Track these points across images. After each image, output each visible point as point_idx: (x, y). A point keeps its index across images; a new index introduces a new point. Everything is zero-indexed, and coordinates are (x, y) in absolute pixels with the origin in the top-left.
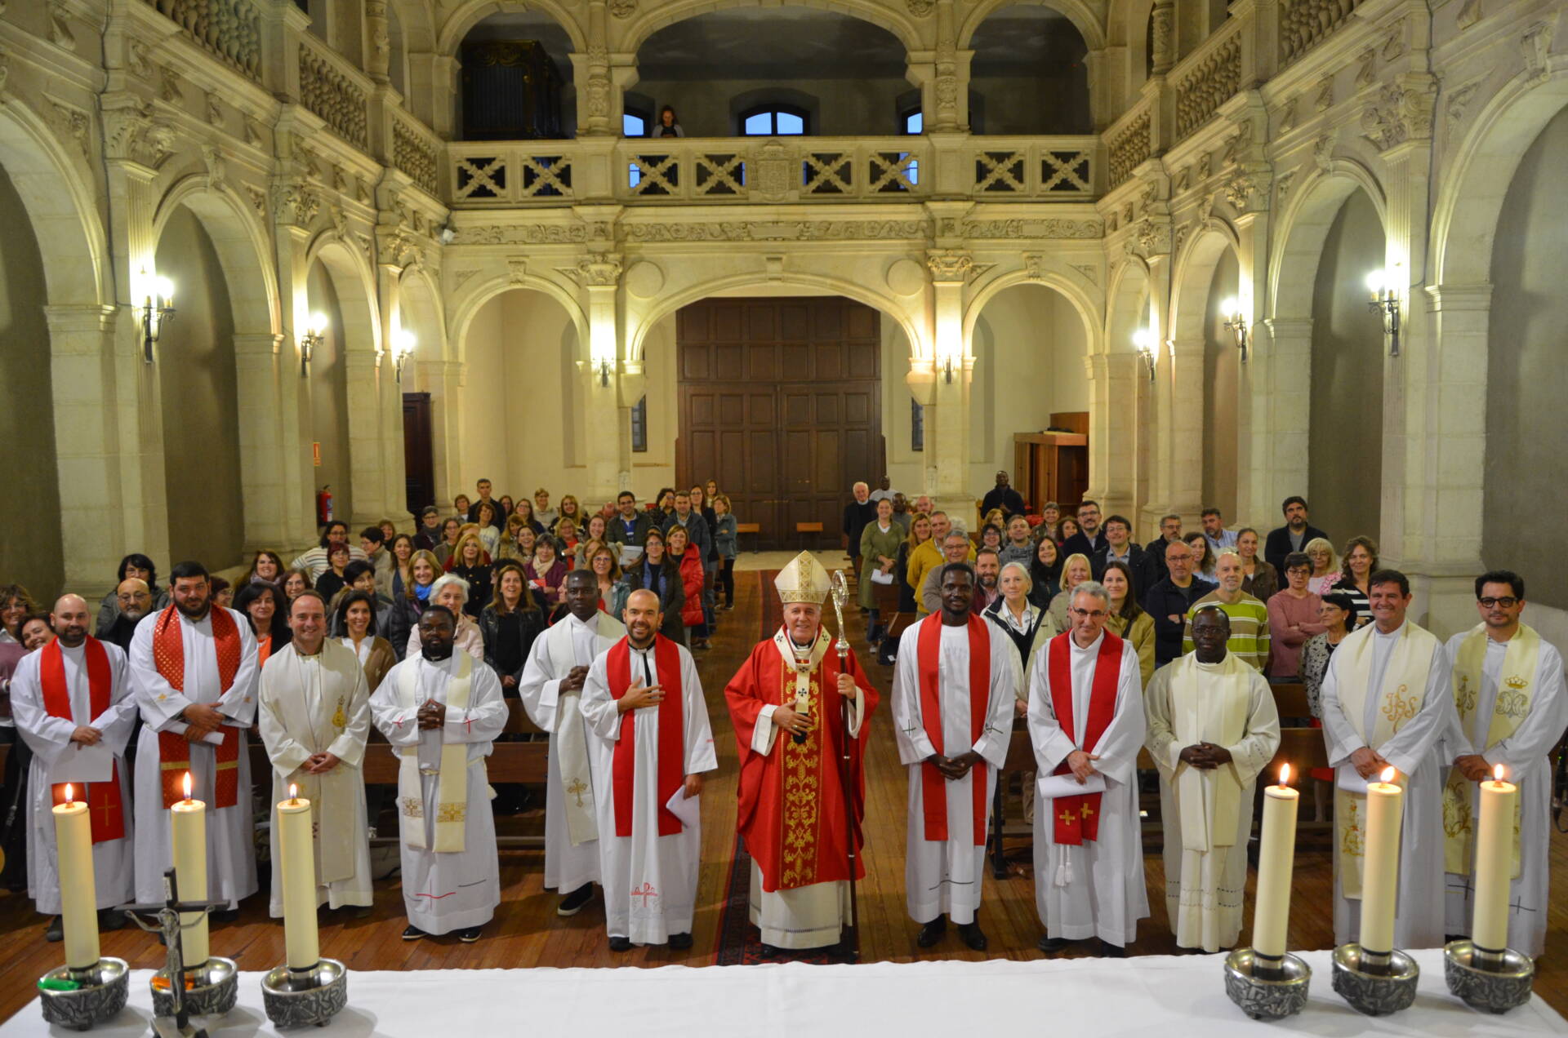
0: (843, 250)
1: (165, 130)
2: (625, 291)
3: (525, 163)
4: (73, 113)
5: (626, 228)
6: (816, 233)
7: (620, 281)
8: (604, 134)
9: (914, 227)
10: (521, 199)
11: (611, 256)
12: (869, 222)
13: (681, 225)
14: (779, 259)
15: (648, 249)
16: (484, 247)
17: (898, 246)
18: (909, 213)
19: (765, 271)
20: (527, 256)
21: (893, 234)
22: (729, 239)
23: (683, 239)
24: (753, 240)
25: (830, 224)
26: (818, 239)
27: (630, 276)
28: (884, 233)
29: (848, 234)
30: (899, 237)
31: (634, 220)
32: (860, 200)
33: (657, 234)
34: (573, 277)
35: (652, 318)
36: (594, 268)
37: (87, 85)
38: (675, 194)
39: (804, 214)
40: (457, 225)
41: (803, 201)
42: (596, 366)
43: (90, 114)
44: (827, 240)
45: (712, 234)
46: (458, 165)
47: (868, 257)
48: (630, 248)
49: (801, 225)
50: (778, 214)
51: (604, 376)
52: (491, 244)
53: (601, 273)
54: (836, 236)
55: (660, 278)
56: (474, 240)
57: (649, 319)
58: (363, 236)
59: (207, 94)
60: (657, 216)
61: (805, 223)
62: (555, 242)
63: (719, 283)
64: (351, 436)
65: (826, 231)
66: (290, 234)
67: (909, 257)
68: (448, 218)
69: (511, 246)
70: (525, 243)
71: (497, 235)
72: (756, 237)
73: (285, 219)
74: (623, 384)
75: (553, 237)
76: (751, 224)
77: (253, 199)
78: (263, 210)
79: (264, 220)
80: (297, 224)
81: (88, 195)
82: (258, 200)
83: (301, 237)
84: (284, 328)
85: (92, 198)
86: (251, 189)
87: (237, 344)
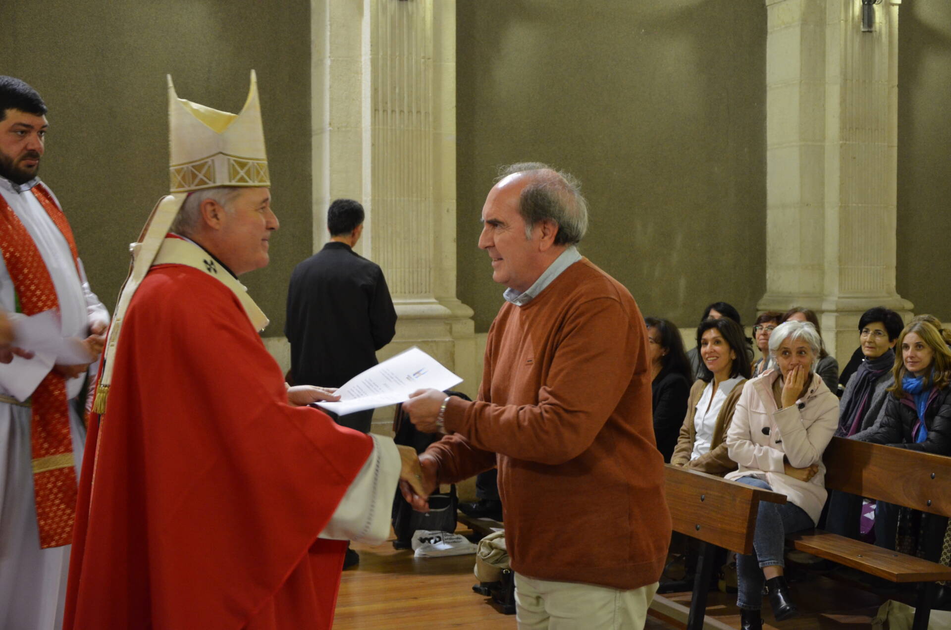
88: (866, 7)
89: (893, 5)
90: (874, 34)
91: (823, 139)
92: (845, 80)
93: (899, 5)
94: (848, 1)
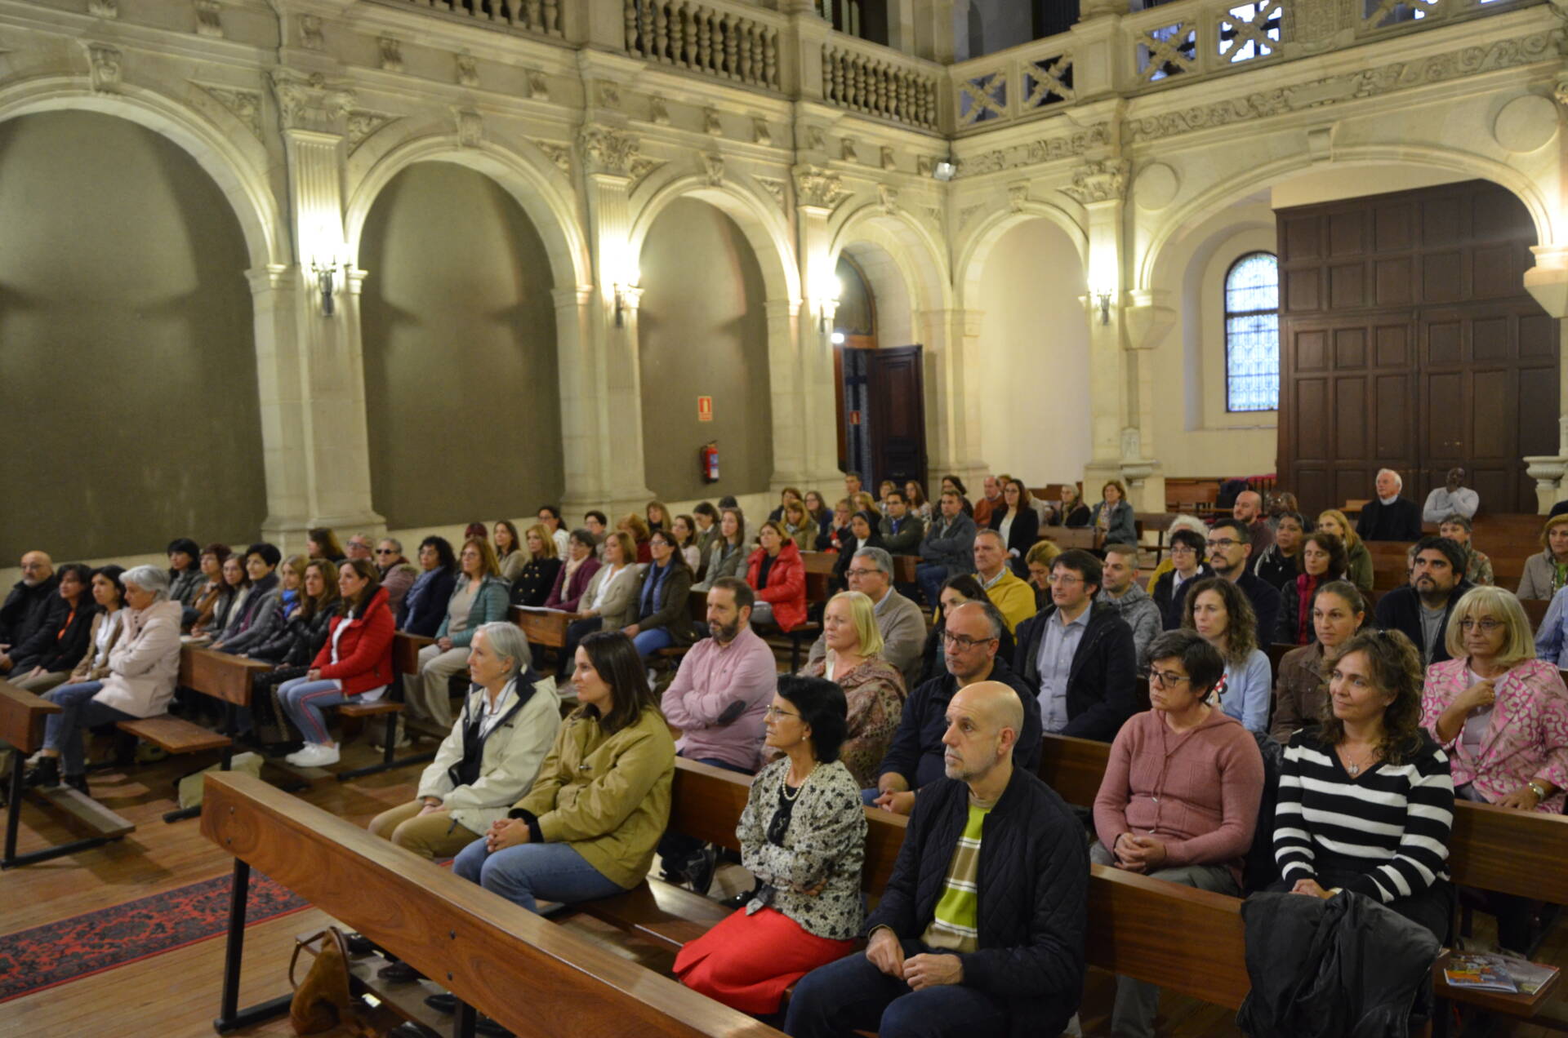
0: (1421, 99)
1: (342, 95)
2: (1133, 204)
3: (1026, 72)
4: (238, 94)
5: (1134, 126)
6: (1383, 84)
7: (1126, 194)
8: (1105, 13)
9: (1543, 43)
10: (1021, 114)
11: (1109, 163)
12: (1466, 51)
13: (1199, 108)
14: (1327, 130)
15: (1160, 147)
16: (985, 177)
17: (1514, 77)
18: (1529, 22)
19: (1308, 151)
20: (1028, 180)
21: (1504, 61)
22: (1260, 116)
23: (1202, 127)
24: (1292, 110)
25: (1403, 65)
26: (1386, 91)
27: (1138, 186)
28: (1489, 61)
29: (1431, 75)
30: (1515, 62)
31: (1142, 114)
32: (1449, 19)
33: (1169, 125)
34: (1076, 196)
35: (1165, 232)
36: (1091, 181)
37: (253, 66)
38: (1191, 70)
39: (1361, 59)
40: (961, 156)
41: (1361, 41)
42: (1096, 302)
43: (261, 92)
44: (1401, 89)
45: (1238, 114)
46: (962, 89)
47: (1460, 104)
48: (1138, 150)
49: (1360, 77)
50: (1324, 67)
51: (1105, 311)
52: (994, 171)
53: (1099, 187)
54: (1412, 81)
55: (1173, 182)
56: (977, 170)
57: (1161, 235)
58: (770, 179)
59: (456, 56)
60: (1168, 103)
61: (1364, 72)
62: (1058, 157)
63: (1247, 176)
64: (772, 391)
65: (1398, 78)
66: (597, 183)
67: (1533, 91)
68: (950, 151)
69: (1013, 171)
70: (1026, 164)
71: (998, 159)
72: (1296, 105)
73: (592, 169)
74: (1128, 321)
75: (1054, 152)
76: (1289, 89)
77: (545, 153)
78: (565, 162)
79: (565, 171)
80: (606, 171)
81: (252, 167)
82: (556, 153)
83: (614, 185)
84: (594, 280)
85: (262, 168)
86: (542, 144)
87: (556, 298)
88: (326, 297)
89: (354, 294)
90: (335, 318)
91: (300, 398)
92: (312, 353)
93: (359, 295)
94: (310, 293)
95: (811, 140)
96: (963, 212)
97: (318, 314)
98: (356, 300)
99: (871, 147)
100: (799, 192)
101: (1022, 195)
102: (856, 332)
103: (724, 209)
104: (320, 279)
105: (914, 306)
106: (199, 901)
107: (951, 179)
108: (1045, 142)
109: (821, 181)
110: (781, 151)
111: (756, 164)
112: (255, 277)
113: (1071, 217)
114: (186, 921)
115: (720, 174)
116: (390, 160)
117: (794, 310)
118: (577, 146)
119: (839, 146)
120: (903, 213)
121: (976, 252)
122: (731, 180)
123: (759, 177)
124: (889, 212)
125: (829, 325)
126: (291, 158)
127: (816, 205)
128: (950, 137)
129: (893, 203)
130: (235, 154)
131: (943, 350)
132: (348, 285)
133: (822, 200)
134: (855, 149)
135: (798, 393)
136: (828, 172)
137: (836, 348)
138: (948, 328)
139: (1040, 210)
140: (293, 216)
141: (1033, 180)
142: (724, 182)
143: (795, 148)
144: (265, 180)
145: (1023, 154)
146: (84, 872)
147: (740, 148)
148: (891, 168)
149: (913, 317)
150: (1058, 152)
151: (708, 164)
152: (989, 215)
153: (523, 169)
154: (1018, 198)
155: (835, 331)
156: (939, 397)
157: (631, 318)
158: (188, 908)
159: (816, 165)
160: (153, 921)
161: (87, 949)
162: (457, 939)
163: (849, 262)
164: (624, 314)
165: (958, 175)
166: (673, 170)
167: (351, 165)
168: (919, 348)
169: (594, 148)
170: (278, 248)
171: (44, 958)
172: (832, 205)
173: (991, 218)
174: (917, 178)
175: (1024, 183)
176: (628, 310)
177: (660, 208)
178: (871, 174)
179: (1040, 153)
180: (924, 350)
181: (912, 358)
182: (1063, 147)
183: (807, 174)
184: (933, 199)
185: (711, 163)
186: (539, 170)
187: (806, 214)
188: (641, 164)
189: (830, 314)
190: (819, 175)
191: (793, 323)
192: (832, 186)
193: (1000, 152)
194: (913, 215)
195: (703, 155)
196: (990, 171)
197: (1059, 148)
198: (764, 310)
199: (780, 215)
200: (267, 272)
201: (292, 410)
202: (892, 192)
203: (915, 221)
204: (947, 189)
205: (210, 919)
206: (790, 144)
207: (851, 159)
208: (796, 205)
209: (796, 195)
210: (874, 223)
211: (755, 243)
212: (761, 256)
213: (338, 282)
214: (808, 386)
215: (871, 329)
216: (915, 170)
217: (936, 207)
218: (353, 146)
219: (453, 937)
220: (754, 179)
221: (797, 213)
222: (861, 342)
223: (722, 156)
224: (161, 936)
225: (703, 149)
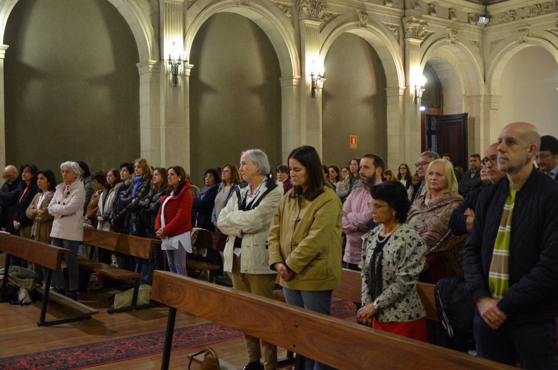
16: (505, 24)
20: (530, 25)
34: (557, 33)
40: (491, 13)
52: (510, 21)
56: (500, 21)
58: (391, 24)
62: (547, 13)
64: (388, 134)
66: (305, 24)
68: (486, 11)
69: (521, 21)
70: (528, 17)
71: (513, 15)
73: (303, 17)
75: (545, 10)
77: (280, 8)
78: (290, 13)
79: (290, 18)
80: (310, 18)
81: (144, 13)
82: (285, 9)
83: (313, 25)
84: (302, 72)
85: (148, 14)
86: (279, 4)
87: (281, 82)
88: (174, 77)
89: (187, 76)
90: (178, 87)
91: (160, 126)
92: (167, 104)
93: (189, 76)
94: (167, 75)
95: (413, 4)
96: (492, 43)
97: (170, 85)
98: (188, 78)
99: (444, 8)
100: (406, 30)
101: (525, 33)
102: (432, 106)
103: (367, 40)
104: (172, 67)
105: (463, 93)
106: (134, 343)
107: (486, 25)
108: (540, 5)
109: (418, 25)
110: (397, 10)
111: (384, 16)
112: (141, 66)
113: (554, 45)
114: (130, 349)
115: (366, 21)
116: (206, 11)
117: (401, 92)
118: (296, 6)
119: (427, 7)
120: (460, 43)
121: (499, 65)
122: (371, 24)
123: (386, 23)
124: (452, 43)
125: (419, 100)
126: (162, 9)
127: (415, 38)
128: (486, 4)
129: (455, 38)
130: (136, 6)
131: (479, 116)
132: (184, 71)
133: (418, 35)
134: (435, 9)
135: (402, 136)
136: (421, 21)
137: (422, 113)
138: (482, 104)
139: (537, 42)
140: (161, 37)
141: (532, 25)
142: (368, 25)
143: (405, 8)
144: (149, 19)
145: (527, 11)
146: (76, 330)
147: (376, 8)
148: (454, 19)
149: (463, 98)
150: (548, 10)
151: (360, 15)
152: (507, 44)
153: (269, 16)
154: (524, 35)
155: (422, 106)
156: (476, 141)
157: (319, 93)
158: (130, 345)
159: (415, 17)
160: (115, 349)
161: (88, 357)
162: (299, 327)
163: (429, 68)
164: (316, 90)
165: (490, 24)
166: (342, 19)
167: (189, 13)
168: (466, 115)
169: (305, 6)
170: (153, 52)
171: (69, 359)
172: (423, 38)
173: (507, 46)
174: (468, 25)
175: (527, 27)
176: (318, 89)
177: (335, 38)
178: (444, 22)
179: (537, 10)
180: (469, 116)
181: (462, 120)
182: (550, 7)
183: (411, 21)
184: (476, 36)
185: (362, 15)
186: (277, 17)
187: (409, 42)
188: (327, 15)
189: (420, 94)
190: (417, 22)
191: (400, 99)
192: (424, 28)
193: (514, 11)
194: (465, 44)
195: (358, 11)
196: (508, 21)
197: (548, 7)
198: (385, 92)
199: (396, 43)
200: (148, 63)
201: (155, 131)
202: (455, 32)
203: (466, 47)
204: (484, 30)
205: (141, 350)
206: (402, 6)
207: (433, 14)
208: (404, 38)
209: (404, 33)
210: (443, 48)
211: (382, 57)
212: (384, 64)
213: (181, 68)
214: (407, 133)
215: (440, 105)
216: (467, 21)
217: (477, 40)
218: (190, 4)
219: (297, 327)
220: (384, 24)
221: (404, 41)
222: (434, 111)
223: (367, 12)
224: (120, 354)
225: (358, 8)
